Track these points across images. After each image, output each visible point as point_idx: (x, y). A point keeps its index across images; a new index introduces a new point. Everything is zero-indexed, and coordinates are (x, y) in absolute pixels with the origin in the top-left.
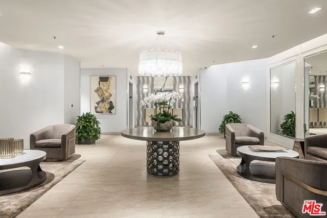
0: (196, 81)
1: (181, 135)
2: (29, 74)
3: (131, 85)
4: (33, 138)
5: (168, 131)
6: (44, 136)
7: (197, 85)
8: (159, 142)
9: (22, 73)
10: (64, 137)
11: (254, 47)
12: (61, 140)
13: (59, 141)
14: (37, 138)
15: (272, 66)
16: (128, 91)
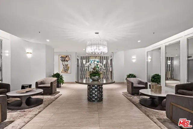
0: (111, 58)
1: (105, 82)
2: (31, 53)
3: (78, 60)
4: (37, 84)
5: (98, 80)
6: (42, 83)
7: (111, 60)
8: (96, 86)
9: (27, 53)
10: (52, 83)
11: (139, 41)
12: (50, 85)
13: (49, 85)
14: (38, 84)
15: (148, 51)
16: (76, 63)
